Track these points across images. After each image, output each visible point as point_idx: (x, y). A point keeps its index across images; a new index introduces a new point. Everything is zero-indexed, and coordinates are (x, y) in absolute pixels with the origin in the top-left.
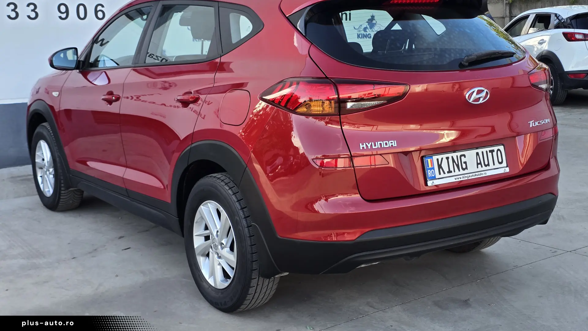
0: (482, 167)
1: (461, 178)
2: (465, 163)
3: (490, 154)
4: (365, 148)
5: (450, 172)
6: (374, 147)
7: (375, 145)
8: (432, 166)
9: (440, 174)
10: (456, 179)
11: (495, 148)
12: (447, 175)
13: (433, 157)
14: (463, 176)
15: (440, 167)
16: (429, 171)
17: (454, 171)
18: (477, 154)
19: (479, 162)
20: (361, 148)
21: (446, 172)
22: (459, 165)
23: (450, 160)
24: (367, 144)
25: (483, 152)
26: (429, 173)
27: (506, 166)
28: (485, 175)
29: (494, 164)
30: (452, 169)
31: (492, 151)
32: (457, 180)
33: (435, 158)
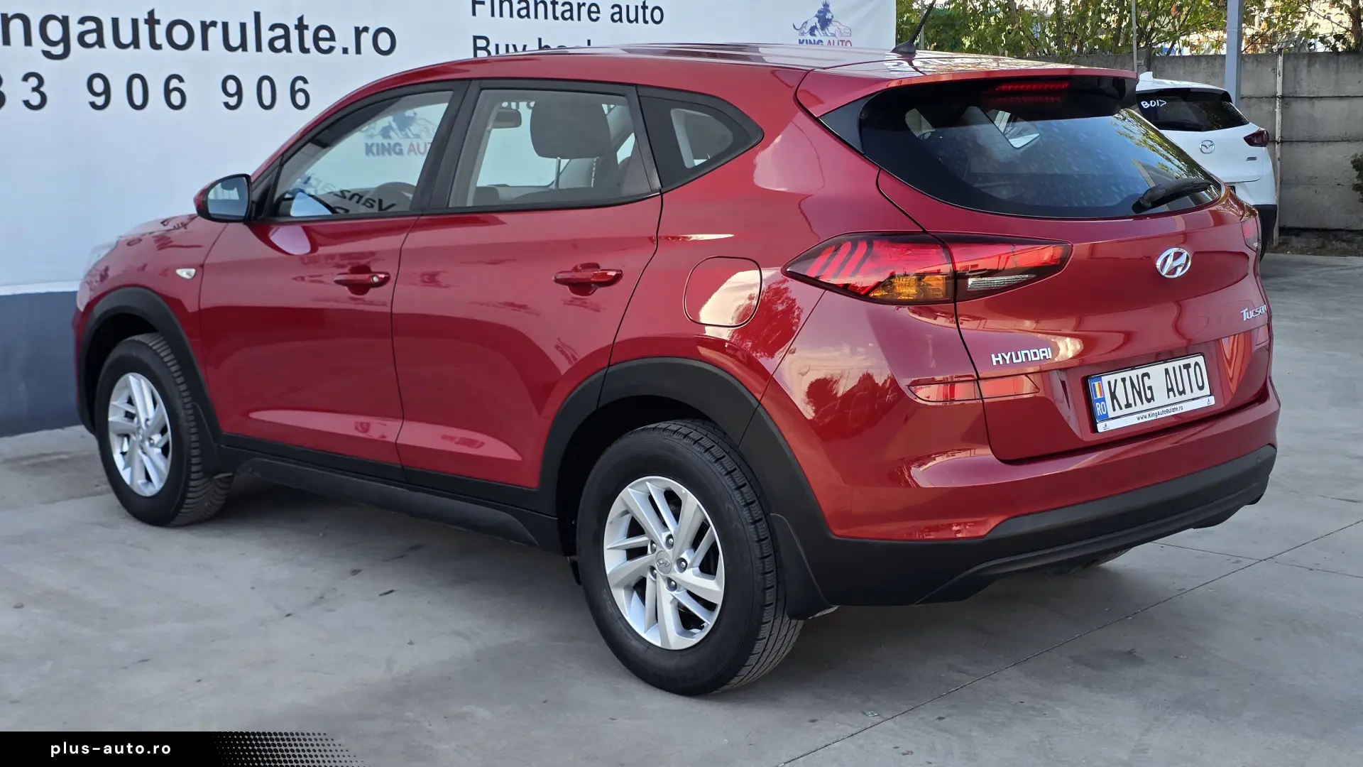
2: (1150, 388)
4: (1001, 363)
5: (1128, 406)
6: (1015, 361)
7: (1017, 358)
8: (1101, 395)
9: (1114, 410)
13: (1102, 377)
15: (1113, 396)
17: (1135, 405)
18: (1167, 371)
19: (1170, 387)
20: (995, 364)
21: (1123, 406)
22: (1143, 393)
24: (1004, 354)
25: (1174, 368)
27: (1209, 393)
28: (1181, 411)
29: (1192, 391)
30: (1131, 401)
32: (1141, 421)
33: (1105, 379)
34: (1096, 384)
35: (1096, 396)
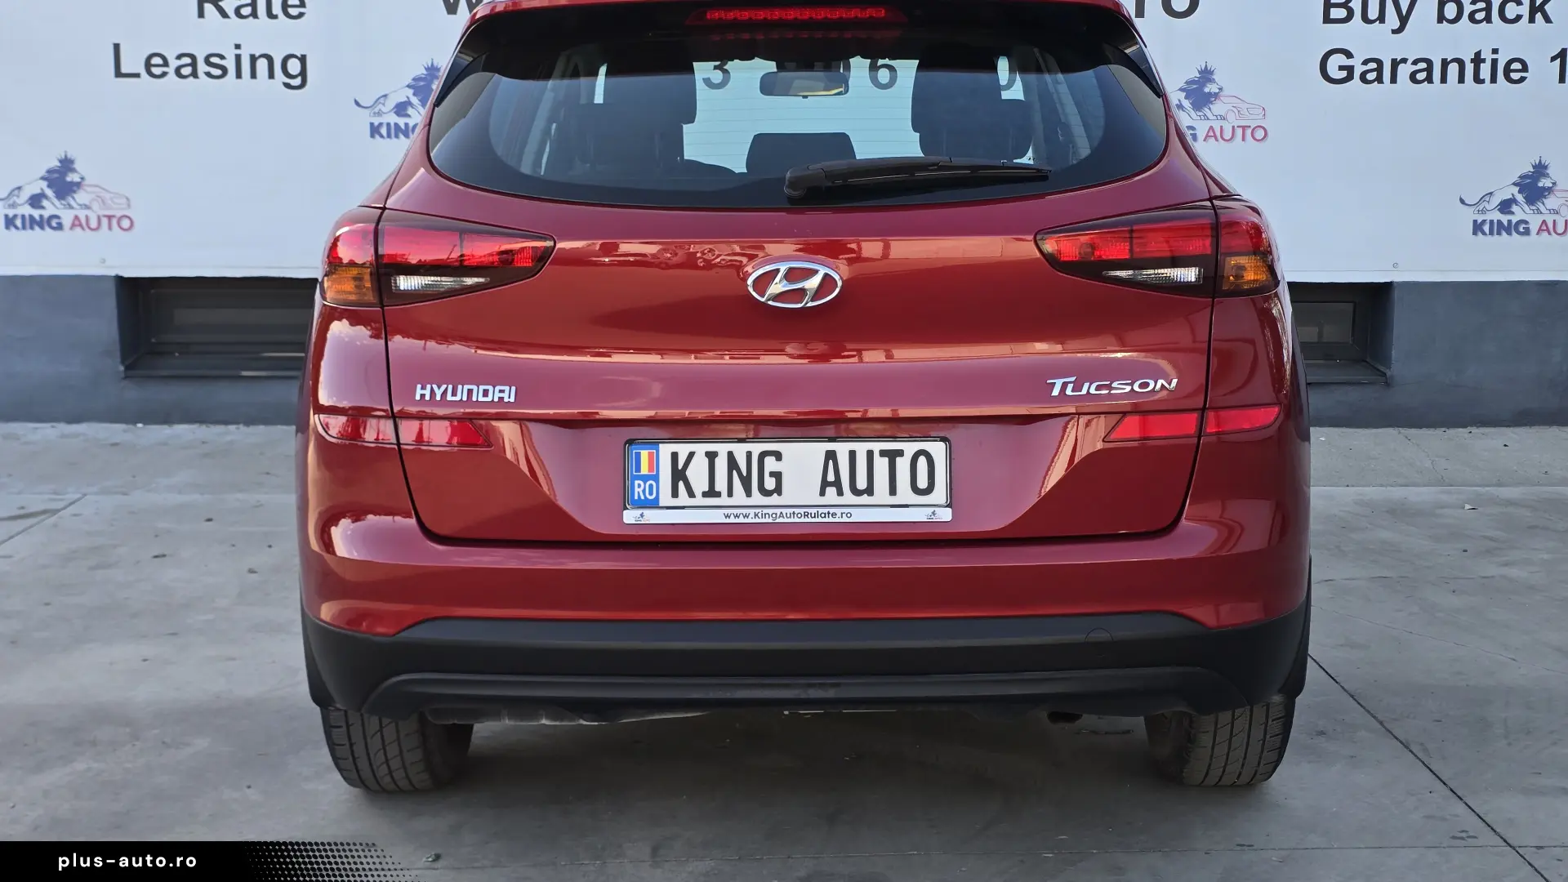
0: (840, 493)
1: (746, 516)
3: (882, 465)
4: (427, 398)
6: (449, 397)
7: (454, 394)
8: (651, 468)
10: (727, 516)
11: (910, 448)
12: (699, 500)
13: (661, 445)
14: (757, 511)
16: (637, 482)
18: (831, 455)
20: (418, 397)
23: (721, 464)
24: (435, 386)
25: (852, 454)
26: (637, 490)
28: (845, 520)
31: (892, 456)
32: (732, 520)
33: (666, 450)
34: (644, 454)
35: (638, 469)
